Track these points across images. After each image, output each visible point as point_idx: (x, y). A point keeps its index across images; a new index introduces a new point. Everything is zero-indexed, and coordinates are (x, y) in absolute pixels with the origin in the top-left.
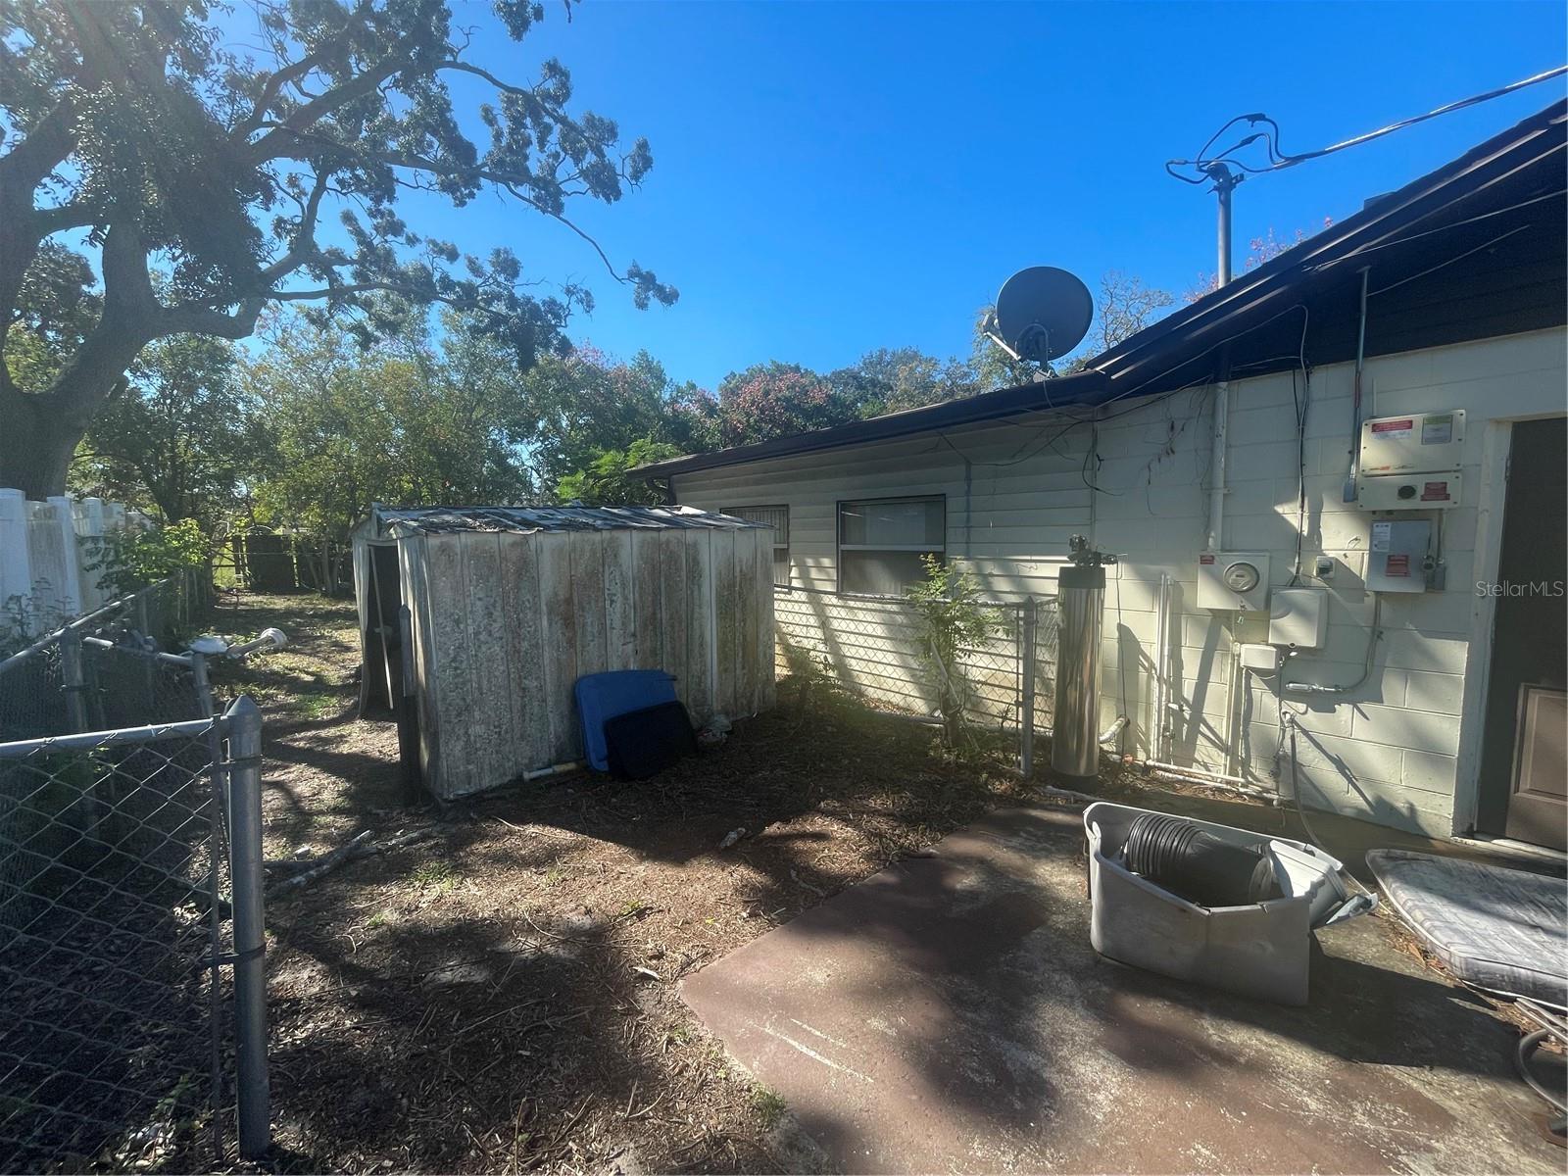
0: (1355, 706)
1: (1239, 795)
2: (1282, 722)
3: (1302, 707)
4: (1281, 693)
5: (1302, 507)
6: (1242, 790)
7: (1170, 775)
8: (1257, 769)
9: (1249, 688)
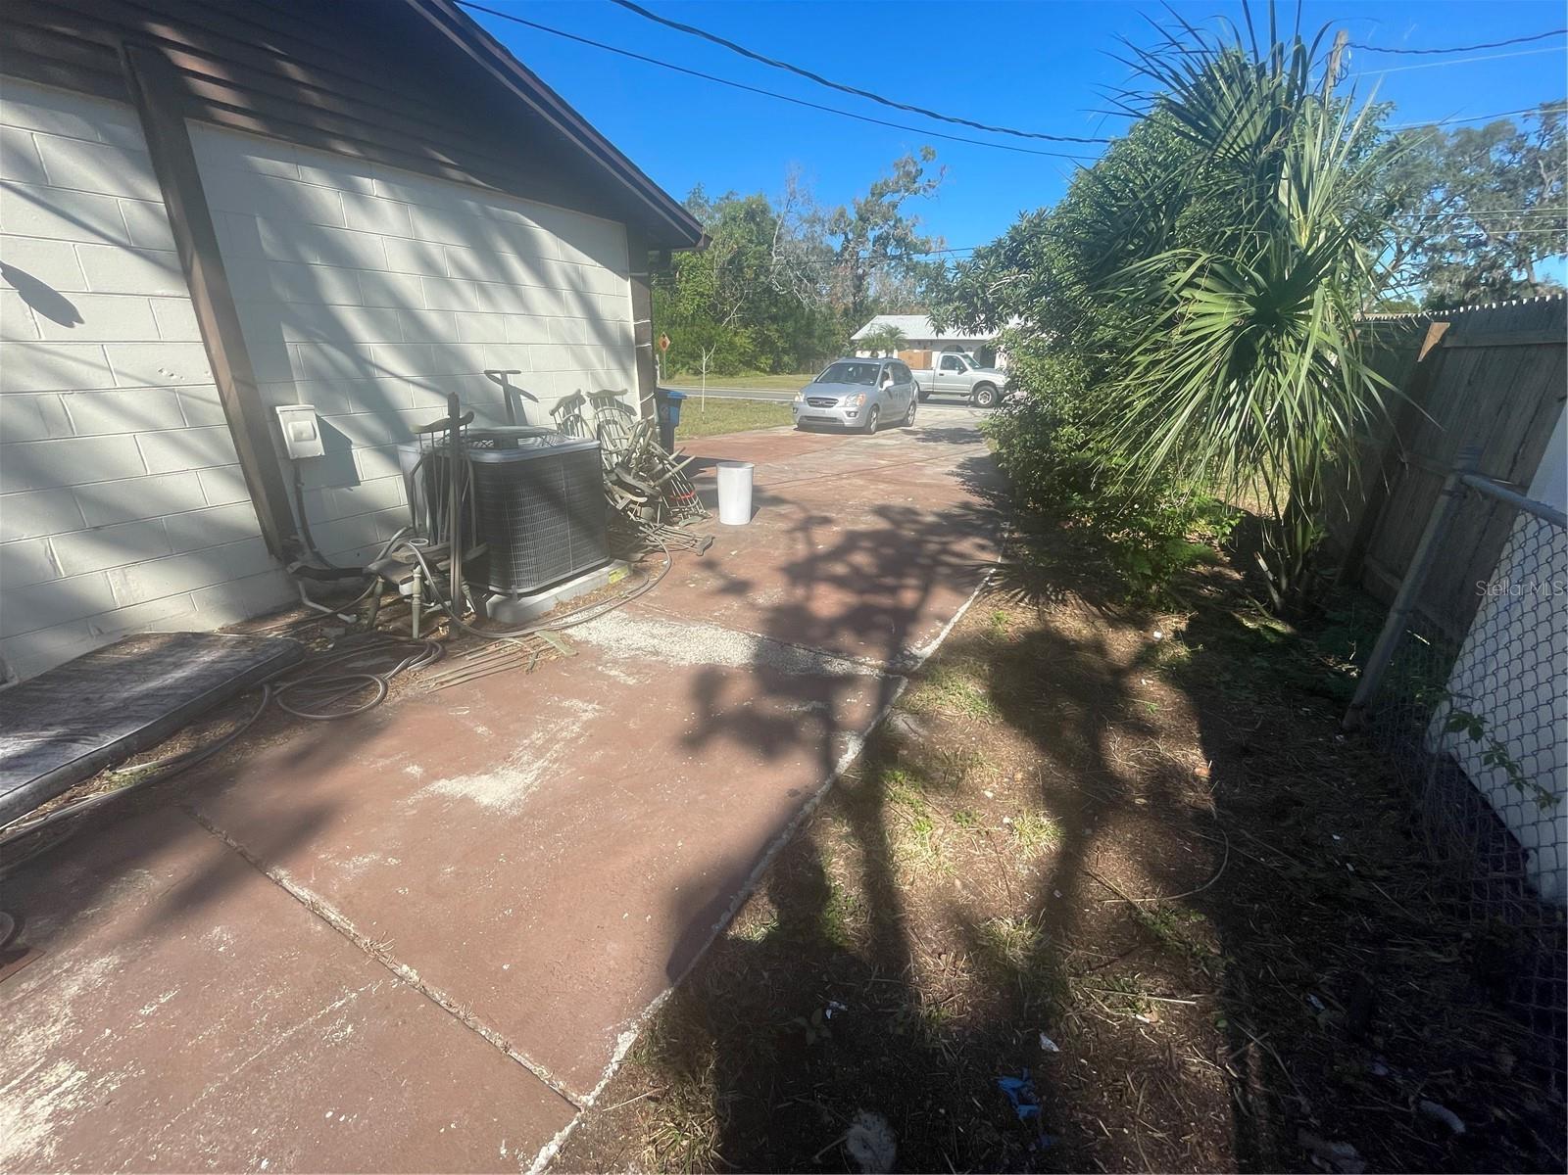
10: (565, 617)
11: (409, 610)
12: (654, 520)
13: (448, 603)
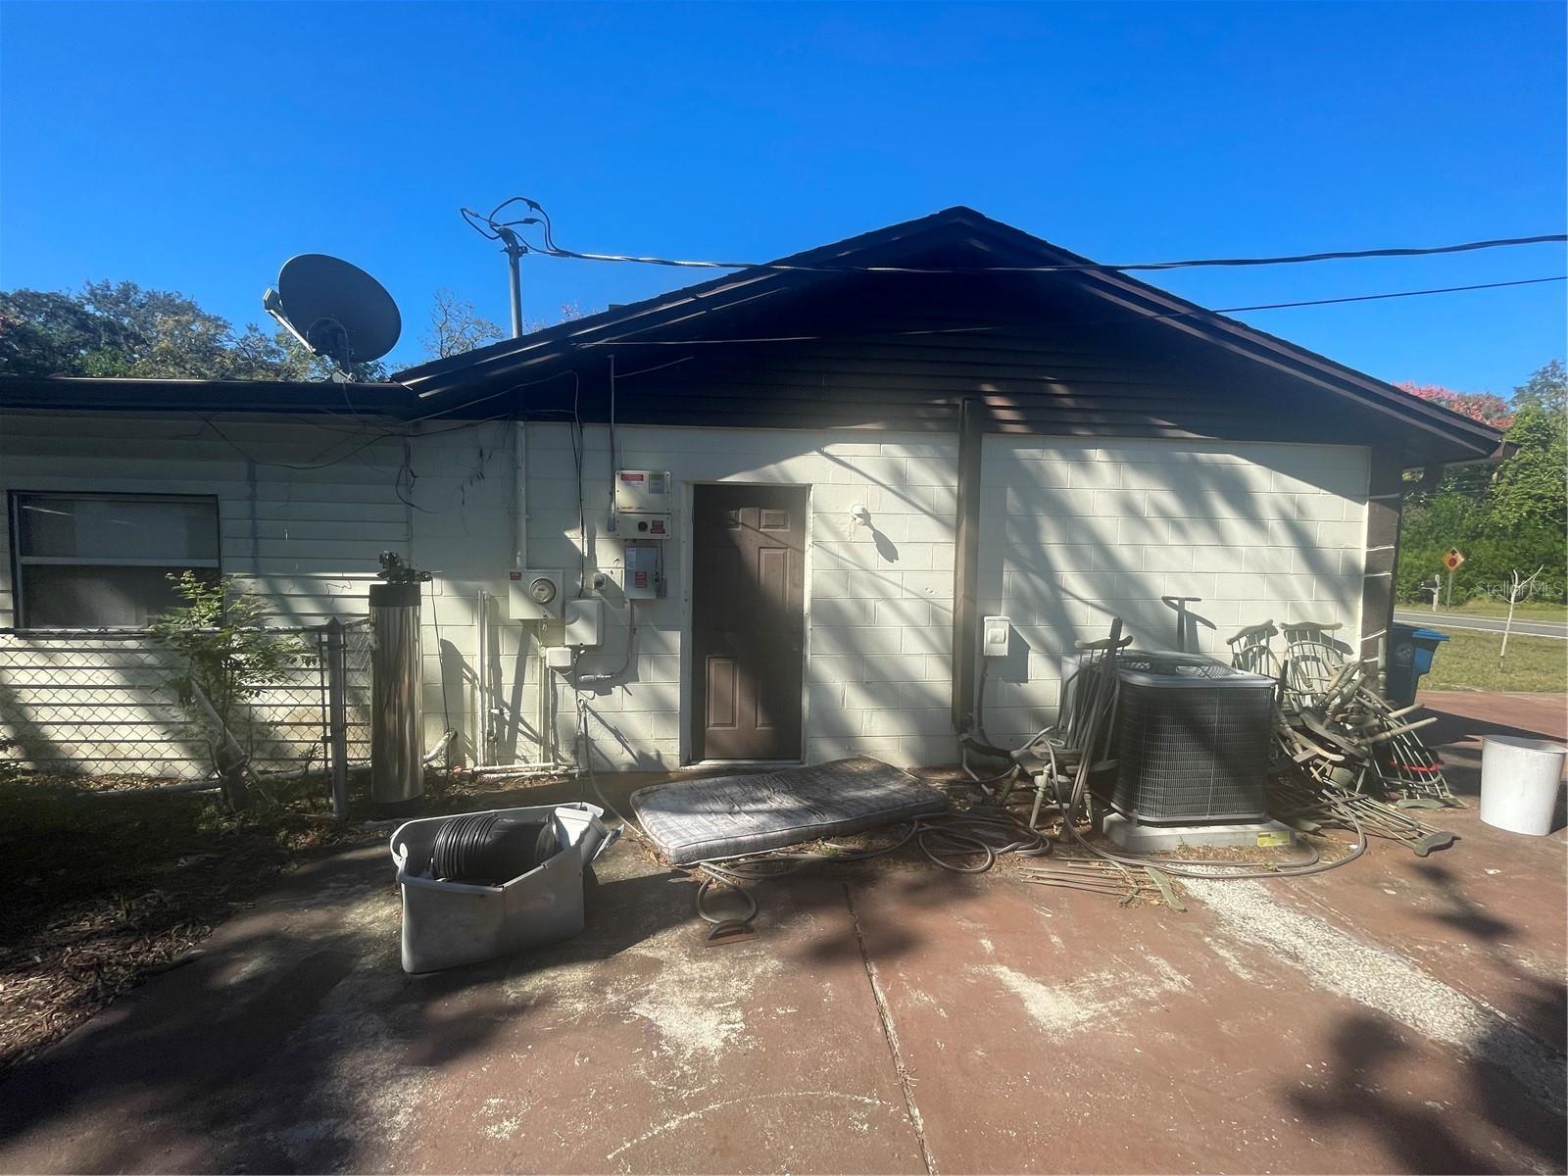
0: (624, 687)
1: (551, 777)
2: (579, 708)
3: (590, 693)
4: (578, 686)
5: (583, 533)
6: (553, 772)
7: (495, 776)
8: (564, 752)
9: (554, 684)
10: (1187, 864)
11: (1031, 800)
12: (1351, 786)
13: (1066, 806)
